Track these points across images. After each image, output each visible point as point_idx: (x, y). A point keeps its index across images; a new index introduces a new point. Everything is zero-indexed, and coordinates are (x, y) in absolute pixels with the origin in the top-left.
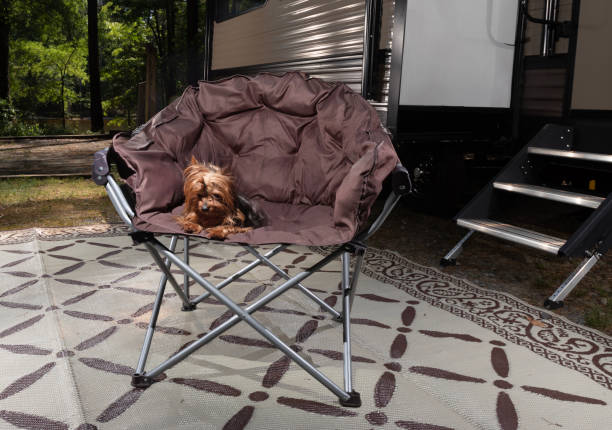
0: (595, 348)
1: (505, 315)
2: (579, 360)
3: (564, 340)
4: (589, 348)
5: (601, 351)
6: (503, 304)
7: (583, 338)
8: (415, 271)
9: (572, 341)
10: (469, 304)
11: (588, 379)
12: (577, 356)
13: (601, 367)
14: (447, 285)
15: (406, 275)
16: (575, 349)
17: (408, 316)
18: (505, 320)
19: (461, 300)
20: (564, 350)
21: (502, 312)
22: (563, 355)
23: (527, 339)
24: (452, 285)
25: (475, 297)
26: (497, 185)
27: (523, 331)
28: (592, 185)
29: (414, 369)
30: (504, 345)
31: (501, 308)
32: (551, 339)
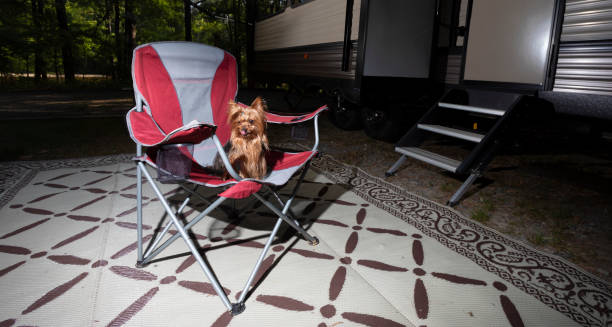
0: (478, 237)
1: (422, 214)
2: (468, 247)
3: (458, 231)
4: (474, 237)
5: (481, 240)
6: (421, 204)
7: (470, 229)
8: (369, 181)
9: (463, 232)
10: (401, 205)
11: (474, 264)
12: (466, 244)
13: (481, 252)
14: (388, 191)
15: (363, 184)
16: (465, 238)
17: (361, 216)
18: (422, 217)
19: (396, 202)
20: (459, 240)
21: (421, 211)
22: (458, 243)
23: (435, 231)
24: (391, 191)
25: (404, 200)
26: (420, 126)
27: (433, 226)
28: (475, 126)
29: (361, 262)
30: (421, 237)
31: (420, 208)
32: (450, 231)
